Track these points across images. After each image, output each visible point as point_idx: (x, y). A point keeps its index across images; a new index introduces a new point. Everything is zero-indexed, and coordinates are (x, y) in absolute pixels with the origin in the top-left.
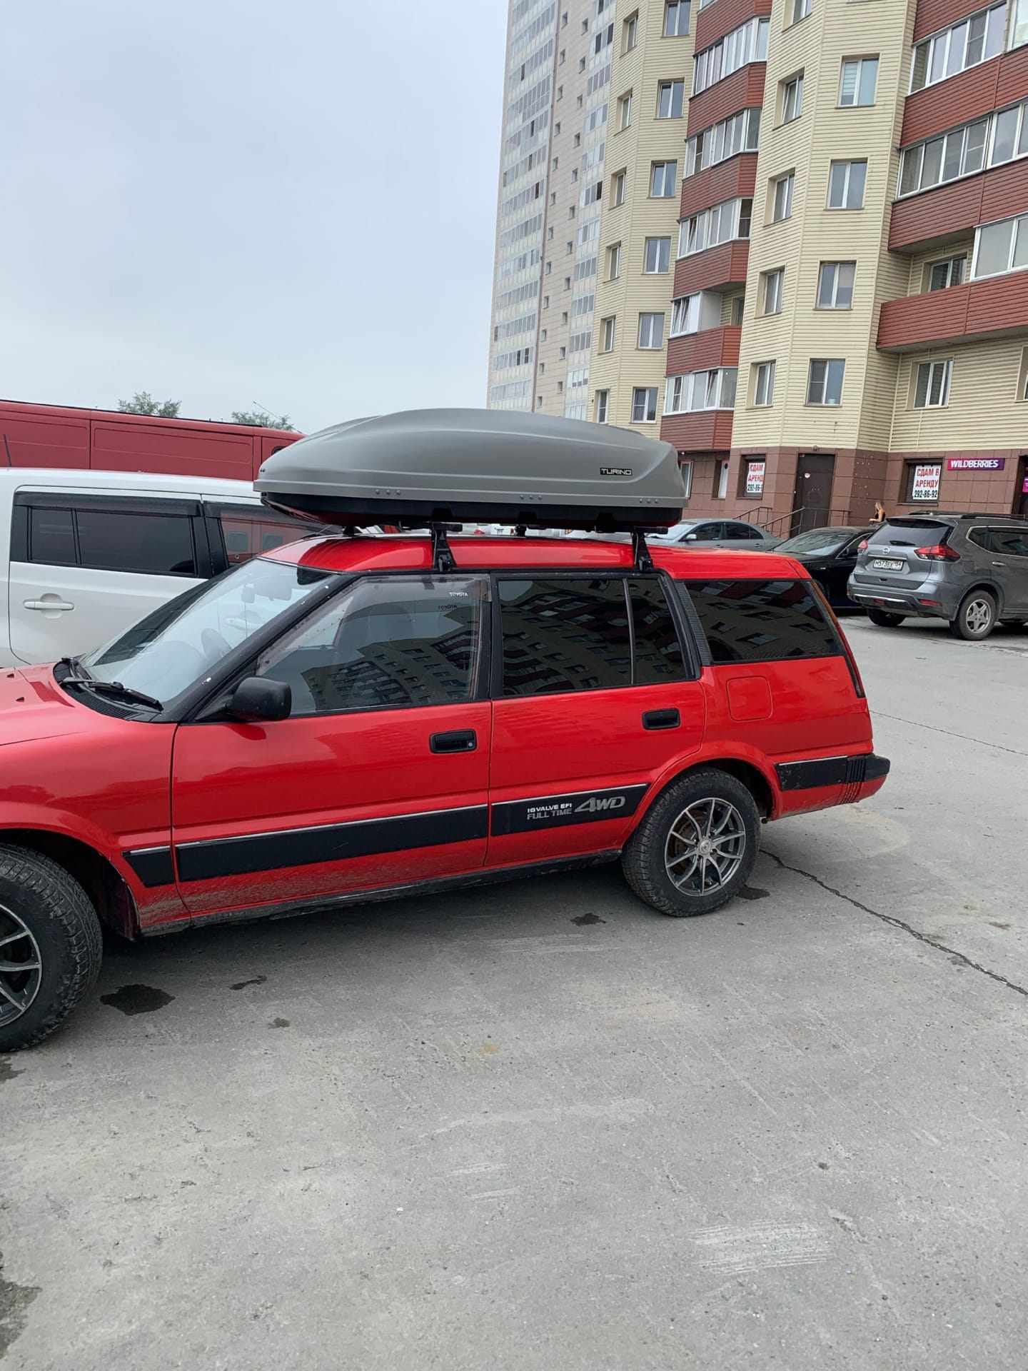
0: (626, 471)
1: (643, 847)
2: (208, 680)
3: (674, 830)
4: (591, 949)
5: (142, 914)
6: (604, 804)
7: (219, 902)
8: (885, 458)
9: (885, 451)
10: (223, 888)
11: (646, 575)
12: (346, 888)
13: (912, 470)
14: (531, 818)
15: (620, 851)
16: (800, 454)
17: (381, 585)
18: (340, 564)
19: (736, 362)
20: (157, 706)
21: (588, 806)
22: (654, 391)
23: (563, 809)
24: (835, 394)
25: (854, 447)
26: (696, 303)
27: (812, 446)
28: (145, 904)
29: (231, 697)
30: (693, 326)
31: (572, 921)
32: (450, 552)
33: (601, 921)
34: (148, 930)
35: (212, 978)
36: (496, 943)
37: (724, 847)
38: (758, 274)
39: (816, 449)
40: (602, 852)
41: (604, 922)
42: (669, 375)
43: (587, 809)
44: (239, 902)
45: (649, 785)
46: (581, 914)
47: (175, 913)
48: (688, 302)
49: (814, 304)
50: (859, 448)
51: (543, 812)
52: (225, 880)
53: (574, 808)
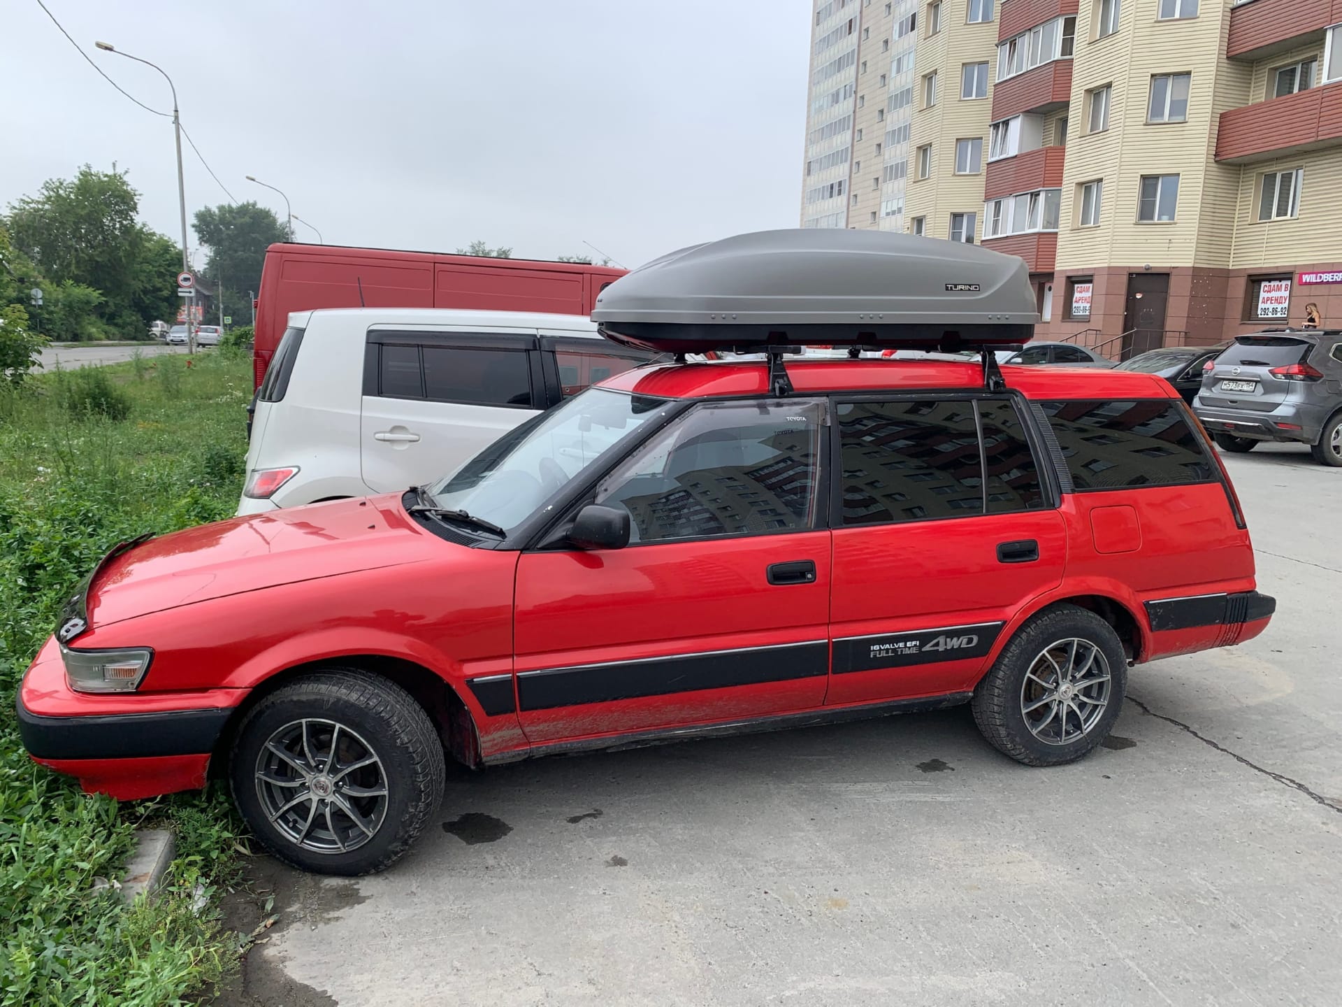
0: (974, 287)
1: (996, 690)
2: (549, 508)
3: (1031, 673)
4: (940, 799)
5: (484, 742)
6: (955, 643)
7: (558, 733)
8: (1225, 275)
9: (1226, 267)
10: (562, 719)
11: (998, 396)
12: (683, 723)
13: (1256, 286)
14: (875, 656)
15: (971, 694)
16: (1131, 274)
17: (716, 411)
18: (675, 390)
19: (1058, 181)
20: (501, 533)
21: (937, 644)
22: (972, 216)
23: (909, 648)
24: (1169, 210)
25: (1190, 265)
26: (1016, 126)
27: (1143, 265)
28: (487, 733)
29: (570, 526)
30: (1013, 149)
31: (918, 766)
32: (787, 375)
33: (949, 768)
34: (489, 758)
35: (550, 809)
36: (835, 787)
37: (1087, 692)
38: (1083, 91)
39: (1148, 268)
40: (951, 694)
41: (953, 770)
42: (987, 199)
43: (936, 648)
44: (577, 733)
45: (1005, 623)
46: (927, 760)
47: (515, 742)
48: (1007, 125)
49: (1144, 119)
50: (1196, 265)
51: (887, 650)
52: (564, 711)
53: (922, 645)
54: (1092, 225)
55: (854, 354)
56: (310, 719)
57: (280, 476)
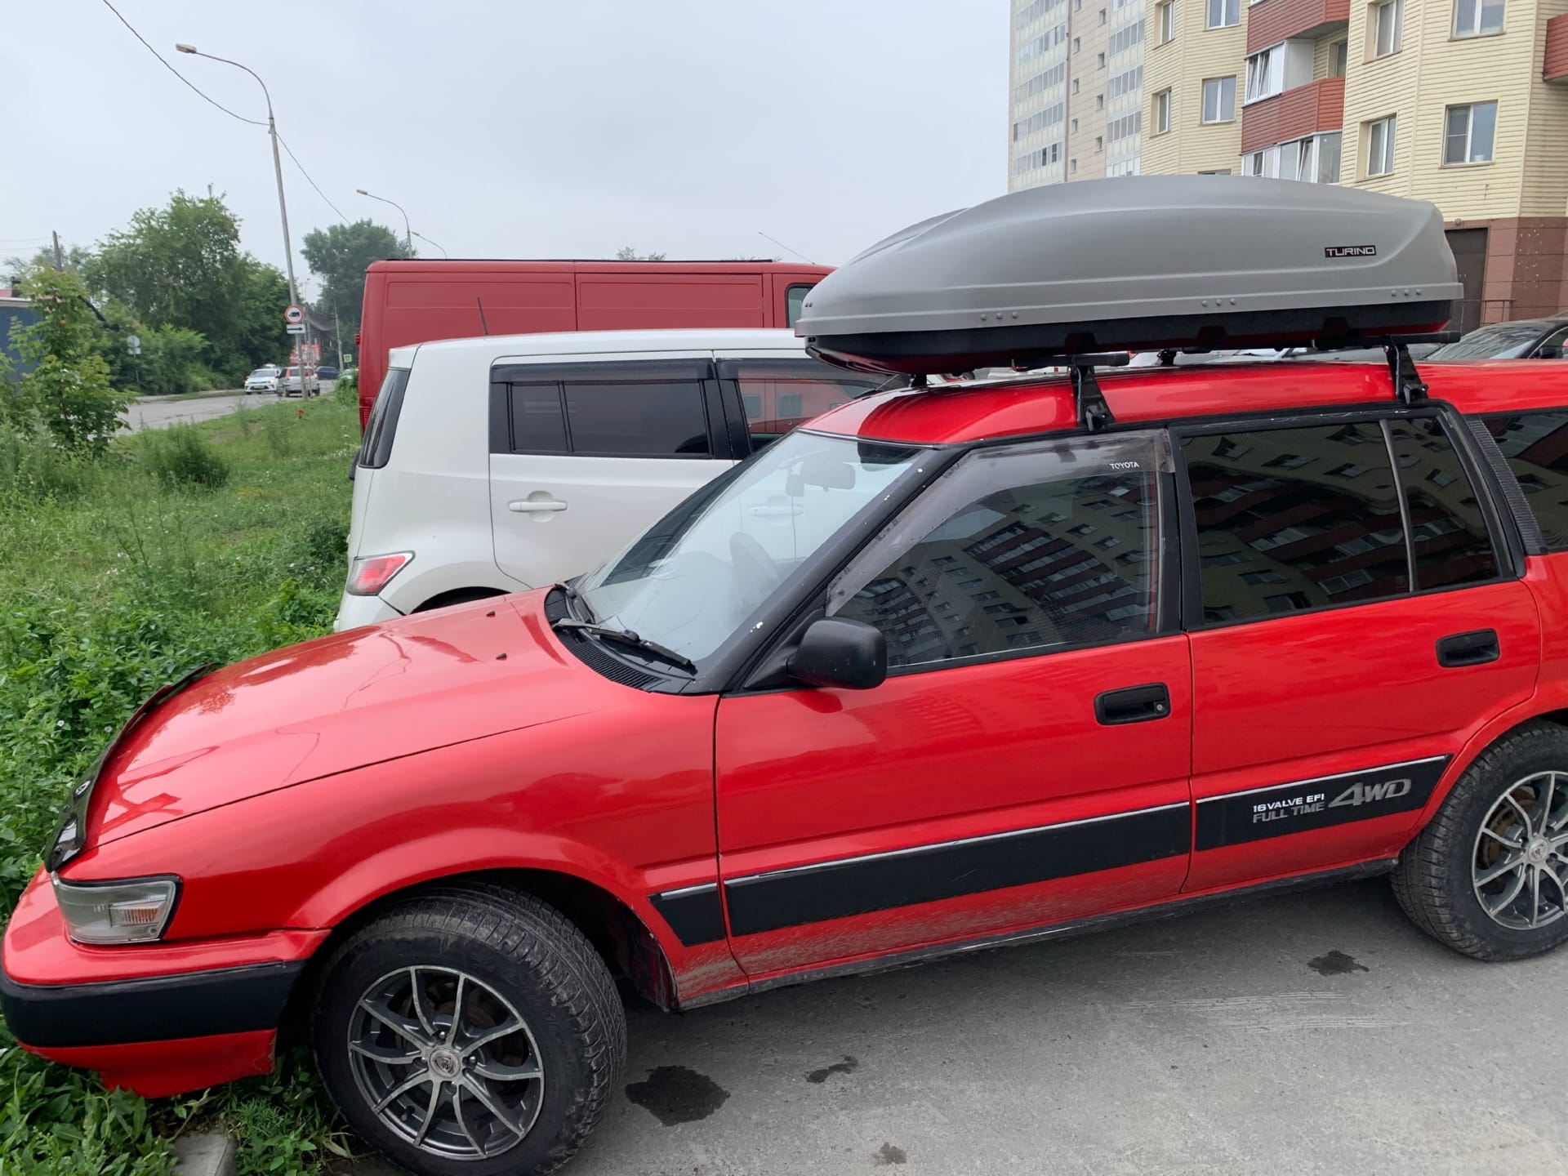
0: (1366, 251)
1: (1435, 856)
2: (759, 625)
3: (1487, 827)
4: (1360, 1024)
5: (681, 983)
6: (1377, 792)
7: (789, 960)
8: (1561, 225)
9: (1562, 216)
10: (794, 943)
11: (1417, 412)
12: (972, 935)
14: (1259, 821)
15: (1395, 862)
17: (999, 460)
18: (931, 431)
19: (1338, 123)
20: (689, 667)
21: (1351, 796)
23: (1310, 804)
24: (1485, 147)
25: (1515, 215)
26: (1278, 57)
27: (1453, 219)
28: (685, 969)
29: (792, 651)
30: (1276, 87)
31: (1311, 965)
32: (1102, 399)
33: (1359, 967)
34: (688, 1003)
35: (779, 1058)
36: (1196, 1005)
39: (1459, 223)
40: (1365, 863)
41: (1366, 970)
42: (1245, 152)
43: (1347, 802)
44: (816, 958)
45: (1450, 757)
46: (1322, 954)
47: (726, 977)
48: (1267, 56)
49: (1448, 33)
50: (1523, 215)
51: (1278, 810)
52: (798, 931)
53: (1329, 799)
54: (1383, 174)
55: (1167, 359)
56: (421, 967)
57: (390, 565)
